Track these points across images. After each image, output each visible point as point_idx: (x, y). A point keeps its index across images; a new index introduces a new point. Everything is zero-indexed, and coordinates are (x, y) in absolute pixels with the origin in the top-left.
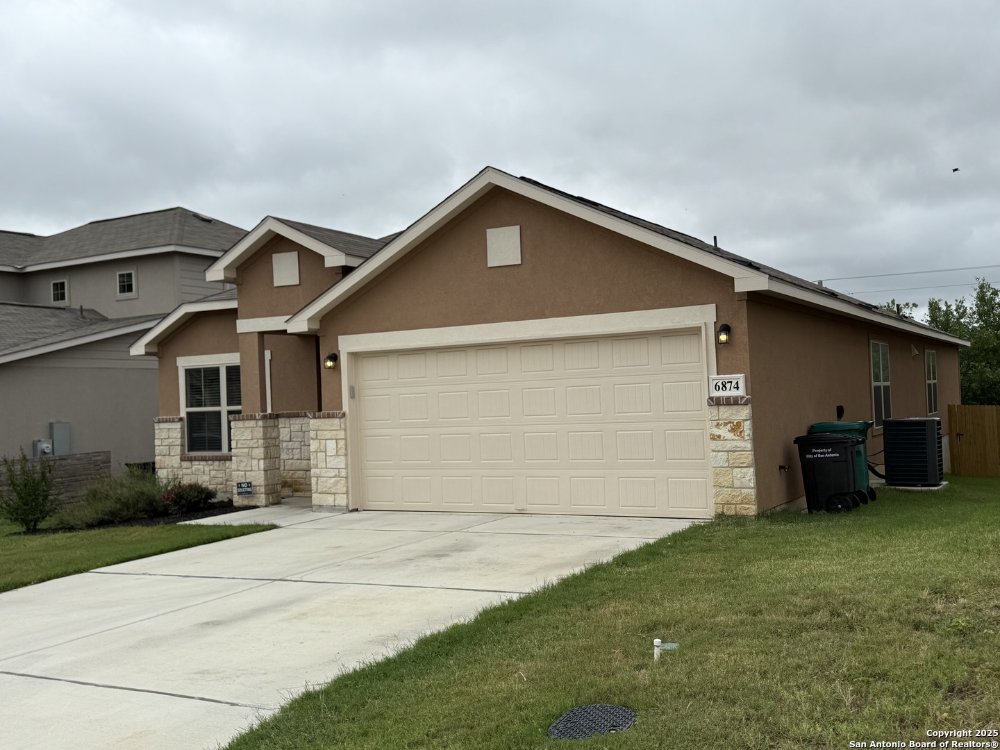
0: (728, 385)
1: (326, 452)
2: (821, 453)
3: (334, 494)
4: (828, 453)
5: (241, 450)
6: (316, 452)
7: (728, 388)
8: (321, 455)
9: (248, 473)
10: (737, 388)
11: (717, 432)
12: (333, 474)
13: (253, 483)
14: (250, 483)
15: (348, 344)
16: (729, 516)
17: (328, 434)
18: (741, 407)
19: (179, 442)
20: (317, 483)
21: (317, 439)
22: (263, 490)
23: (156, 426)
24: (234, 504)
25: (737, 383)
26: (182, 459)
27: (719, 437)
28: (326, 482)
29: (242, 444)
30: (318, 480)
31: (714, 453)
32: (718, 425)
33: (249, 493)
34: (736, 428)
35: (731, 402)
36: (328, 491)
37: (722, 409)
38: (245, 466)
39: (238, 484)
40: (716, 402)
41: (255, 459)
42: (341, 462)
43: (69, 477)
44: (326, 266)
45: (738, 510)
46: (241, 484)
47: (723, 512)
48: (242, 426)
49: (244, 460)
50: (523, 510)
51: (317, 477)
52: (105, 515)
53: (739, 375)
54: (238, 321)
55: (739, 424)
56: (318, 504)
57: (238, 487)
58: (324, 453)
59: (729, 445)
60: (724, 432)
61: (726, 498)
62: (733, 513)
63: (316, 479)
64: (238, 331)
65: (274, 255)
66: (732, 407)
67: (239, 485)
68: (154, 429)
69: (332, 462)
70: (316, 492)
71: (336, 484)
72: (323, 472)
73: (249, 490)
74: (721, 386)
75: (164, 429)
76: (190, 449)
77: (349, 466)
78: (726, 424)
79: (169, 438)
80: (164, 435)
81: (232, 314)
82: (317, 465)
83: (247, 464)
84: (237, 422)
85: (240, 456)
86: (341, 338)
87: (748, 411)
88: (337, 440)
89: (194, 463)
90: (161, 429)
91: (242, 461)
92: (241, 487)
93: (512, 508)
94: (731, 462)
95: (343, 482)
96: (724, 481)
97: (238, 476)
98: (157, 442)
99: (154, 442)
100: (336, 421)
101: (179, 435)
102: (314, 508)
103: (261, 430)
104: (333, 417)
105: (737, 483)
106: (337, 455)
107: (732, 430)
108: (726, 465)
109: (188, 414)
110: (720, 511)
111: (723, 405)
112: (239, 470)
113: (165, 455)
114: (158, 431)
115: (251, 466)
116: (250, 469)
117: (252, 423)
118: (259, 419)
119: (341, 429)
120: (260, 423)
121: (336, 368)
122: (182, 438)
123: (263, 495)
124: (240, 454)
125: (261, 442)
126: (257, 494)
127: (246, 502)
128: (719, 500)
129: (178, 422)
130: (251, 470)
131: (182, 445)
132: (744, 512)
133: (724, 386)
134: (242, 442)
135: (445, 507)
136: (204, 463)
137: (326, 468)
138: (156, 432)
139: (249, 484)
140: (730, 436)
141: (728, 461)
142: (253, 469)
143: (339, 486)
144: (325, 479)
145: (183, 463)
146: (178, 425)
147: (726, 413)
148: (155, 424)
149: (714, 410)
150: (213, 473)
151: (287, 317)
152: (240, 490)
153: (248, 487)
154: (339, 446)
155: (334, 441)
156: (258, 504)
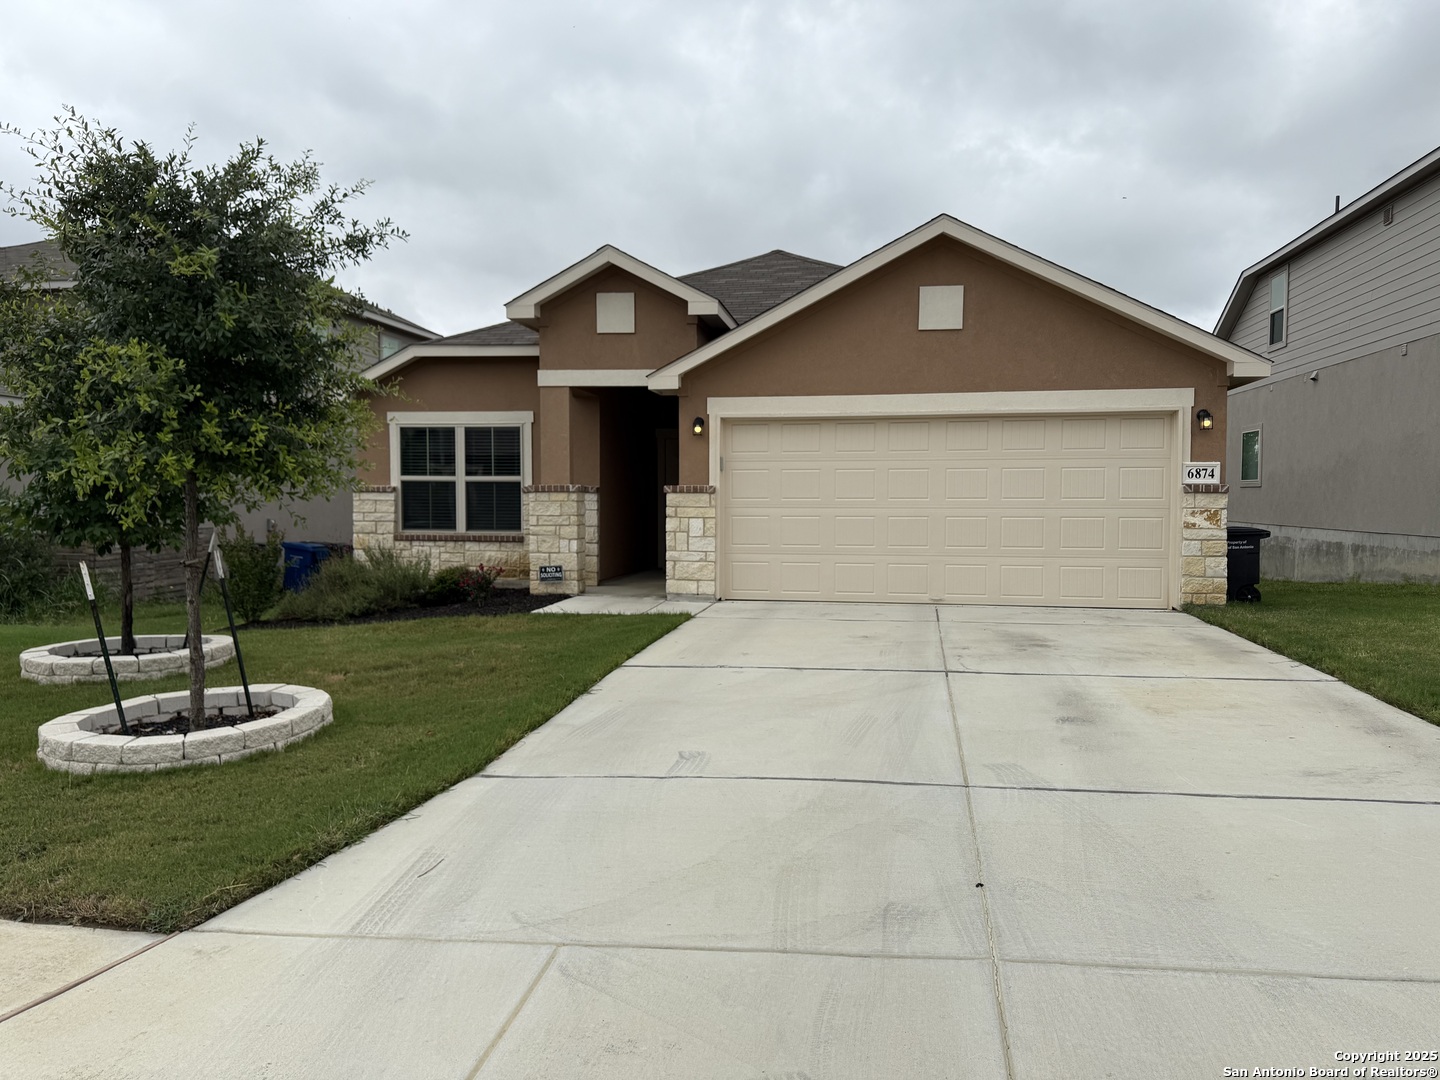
0: (1202, 473)
1: (688, 532)
2: (1236, 545)
3: (698, 581)
4: (1243, 545)
5: (544, 528)
6: (675, 532)
7: (1202, 475)
8: (681, 536)
9: (553, 556)
10: (1213, 476)
11: (1192, 520)
12: (698, 558)
13: (564, 568)
14: (560, 567)
15: (718, 408)
16: (1198, 605)
17: (692, 512)
18: (1219, 496)
19: (392, 517)
20: (674, 567)
21: (676, 516)
22: (575, 575)
23: (356, 497)
24: (531, 592)
25: (1213, 471)
26: (396, 539)
27: (1194, 525)
28: (688, 566)
29: (545, 521)
30: (675, 564)
31: (1187, 542)
32: (1193, 514)
33: (560, 579)
34: (1213, 517)
35: (1209, 490)
36: (690, 577)
37: (1199, 497)
38: (550, 547)
39: (541, 568)
40: (1195, 490)
41: (564, 538)
42: (710, 545)
43: (172, 558)
44: (690, 313)
45: (1208, 600)
46: (545, 568)
47: (1192, 602)
48: (546, 499)
49: (548, 540)
50: (941, 600)
51: (675, 561)
52: (370, 603)
53: (1214, 463)
54: (539, 372)
55: (1216, 512)
56: (675, 591)
57: (541, 572)
58: (685, 534)
59: (1204, 534)
60: (1199, 520)
61: (1197, 587)
62: (1202, 602)
63: (672, 563)
64: (540, 384)
65: (598, 295)
66: (1210, 495)
67: (543, 570)
68: (352, 501)
69: (695, 544)
70: (673, 578)
71: (701, 569)
72: (684, 556)
73: (557, 575)
74: (1195, 473)
75: (369, 500)
76: (405, 526)
77: (719, 550)
78: (1202, 513)
79: (375, 511)
80: (368, 507)
81: (533, 363)
82: (675, 547)
83: (552, 544)
84: (538, 494)
85: (542, 535)
86: (711, 401)
87: (1227, 500)
88: (704, 518)
89: (414, 543)
90: (363, 501)
91: (544, 541)
92: (545, 572)
93: (925, 598)
94: (1204, 551)
95: (711, 567)
96: (1197, 569)
97: (539, 558)
98: (355, 516)
99: (352, 517)
100: (705, 497)
101: (393, 509)
102: (669, 597)
103: (575, 504)
104: (702, 491)
105: (1209, 572)
106: (704, 536)
107: (1209, 519)
108: (1199, 554)
109: (404, 483)
110: (1189, 600)
111: (1202, 492)
112: (539, 552)
113: (368, 533)
114: (358, 503)
115: (559, 547)
116: (557, 551)
117: (562, 496)
118: (574, 492)
119: (711, 506)
120: (574, 496)
121: (704, 435)
122: (396, 512)
123: (576, 582)
124: (542, 532)
125: (574, 519)
126: (566, 580)
127: (551, 590)
128: (1188, 589)
129: (391, 492)
130: (559, 552)
131: (396, 522)
132: (1216, 602)
133: (1198, 473)
134: (545, 518)
135: (838, 596)
136: (431, 544)
137: (688, 550)
138: (355, 503)
139: (559, 569)
140: (1207, 524)
141: (1201, 550)
142: (562, 550)
143: (705, 572)
144: (686, 563)
145: (397, 543)
146: (391, 497)
147: (1202, 500)
148: (354, 494)
149: (1190, 497)
150: (445, 556)
151: (649, 372)
152: (544, 575)
153: (556, 571)
154: (708, 526)
155: (701, 520)
156: (568, 592)
